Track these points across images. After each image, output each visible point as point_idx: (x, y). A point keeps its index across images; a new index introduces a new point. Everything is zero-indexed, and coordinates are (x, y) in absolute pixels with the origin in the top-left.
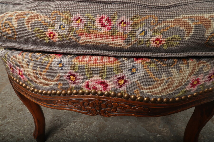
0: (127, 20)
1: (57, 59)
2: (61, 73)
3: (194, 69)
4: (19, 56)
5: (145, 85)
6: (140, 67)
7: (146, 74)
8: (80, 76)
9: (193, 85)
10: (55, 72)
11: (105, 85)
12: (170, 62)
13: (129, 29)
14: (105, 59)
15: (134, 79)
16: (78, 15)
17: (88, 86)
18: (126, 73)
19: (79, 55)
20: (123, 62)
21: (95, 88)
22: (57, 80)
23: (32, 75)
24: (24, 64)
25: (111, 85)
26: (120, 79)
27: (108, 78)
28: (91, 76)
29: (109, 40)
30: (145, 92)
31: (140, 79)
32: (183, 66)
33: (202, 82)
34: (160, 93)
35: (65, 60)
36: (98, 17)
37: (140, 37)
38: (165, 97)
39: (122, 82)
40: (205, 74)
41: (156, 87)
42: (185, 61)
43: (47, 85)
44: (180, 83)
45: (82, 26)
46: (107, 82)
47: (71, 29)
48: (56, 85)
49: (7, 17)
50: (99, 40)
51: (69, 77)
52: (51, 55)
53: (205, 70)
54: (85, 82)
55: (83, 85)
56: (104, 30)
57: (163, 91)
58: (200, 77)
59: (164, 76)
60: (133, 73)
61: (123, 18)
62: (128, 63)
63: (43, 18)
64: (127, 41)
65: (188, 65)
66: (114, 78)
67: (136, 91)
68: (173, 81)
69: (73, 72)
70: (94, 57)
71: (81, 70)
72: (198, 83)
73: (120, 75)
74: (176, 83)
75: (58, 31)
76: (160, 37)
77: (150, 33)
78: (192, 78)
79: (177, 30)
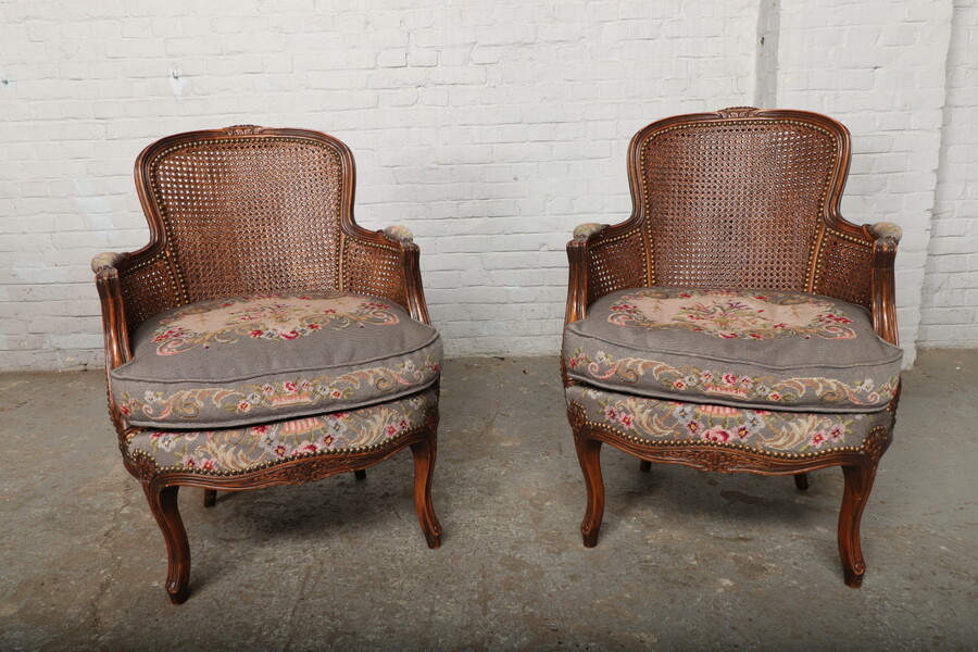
0: (749, 379)
1: (679, 407)
2: (681, 421)
3: (813, 425)
4: (630, 402)
5: (767, 437)
6: (760, 420)
7: (767, 426)
8: (701, 425)
9: (816, 441)
10: (675, 420)
11: (726, 435)
12: (789, 415)
13: (750, 386)
14: (728, 410)
15: (756, 430)
16: (707, 372)
17: (707, 436)
18: (747, 425)
20: (744, 414)
21: (715, 439)
22: (675, 429)
23: (644, 423)
24: (636, 410)
25: (732, 436)
26: (741, 430)
27: (729, 429)
28: (713, 425)
29: (733, 393)
30: (767, 444)
31: (761, 431)
32: (802, 421)
33: (826, 438)
35: (688, 408)
36: (725, 375)
37: (759, 393)
39: (743, 433)
40: (827, 430)
41: (777, 440)
42: (805, 415)
43: (661, 434)
44: (802, 438)
45: (710, 380)
46: (729, 432)
47: (700, 382)
48: (671, 435)
49: (631, 363)
50: (724, 392)
51: (690, 425)
52: (670, 403)
53: (826, 426)
54: (706, 432)
55: (703, 435)
56: (729, 385)
57: (784, 444)
58: (822, 432)
59: (784, 429)
60: (754, 425)
61: (746, 377)
62: (749, 415)
63: (671, 370)
64: (749, 395)
65: (807, 421)
66: (736, 429)
67: (758, 443)
68: (793, 435)
69: (695, 421)
70: (716, 408)
71: (704, 420)
72: (821, 439)
73: (741, 426)
74: (797, 437)
75: (687, 382)
76: (777, 393)
77: (768, 390)
78: (813, 433)
79: (791, 390)
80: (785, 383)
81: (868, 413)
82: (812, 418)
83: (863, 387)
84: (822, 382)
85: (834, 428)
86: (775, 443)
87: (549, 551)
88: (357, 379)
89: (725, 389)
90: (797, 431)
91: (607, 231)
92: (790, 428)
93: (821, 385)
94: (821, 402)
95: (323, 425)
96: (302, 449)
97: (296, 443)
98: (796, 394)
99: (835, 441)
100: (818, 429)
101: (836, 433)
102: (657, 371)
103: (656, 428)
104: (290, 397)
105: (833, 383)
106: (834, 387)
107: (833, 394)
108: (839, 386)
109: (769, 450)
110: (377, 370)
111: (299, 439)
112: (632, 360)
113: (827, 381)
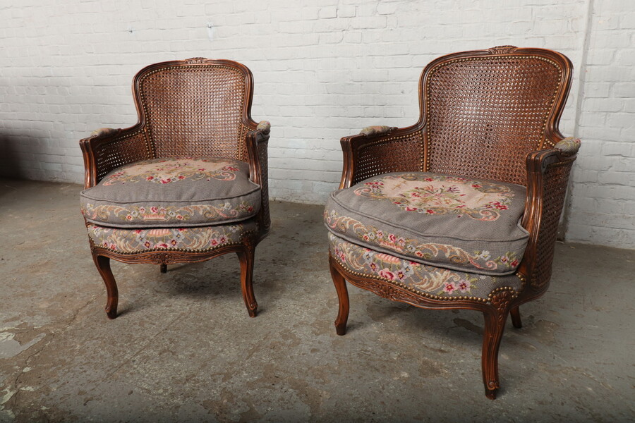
0: (403, 239)
1: (367, 252)
2: (367, 262)
3: (445, 277)
4: (344, 245)
5: (416, 281)
7: (415, 274)
8: (378, 267)
9: (449, 289)
10: (364, 261)
11: (391, 275)
12: (431, 268)
13: (404, 244)
14: (394, 258)
15: (408, 275)
16: (380, 231)
17: (382, 274)
18: (403, 270)
19: (380, 252)
20: (403, 262)
21: (386, 277)
22: (365, 266)
23: (350, 260)
24: (347, 251)
25: (395, 277)
26: (400, 273)
27: (393, 271)
28: (384, 267)
29: (394, 248)
30: (416, 286)
31: (412, 276)
32: (439, 273)
33: (456, 288)
34: (424, 289)
35: (371, 254)
36: (390, 235)
37: (410, 250)
38: (428, 292)
39: (401, 275)
40: (456, 283)
41: (423, 284)
43: (358, 268)
44: (438, 285)
45: (381, 237)
46: (393, 273)
47: (376, 238)
48: (363, 270)
49: (344, 220)
50: (389, 246)
51: (372, 265)
52: (364, 249)
53: (455, 280)
54: (380, 271)
55: (379, 273)
56: (392, 242)
57: (428, 288)
58: (453, 283)
59: (426, 277)
60: (407, 271)
61: (401, 238)
62: (405, 264)
63: (363, 227)
64: (404, 250)
65: (442, 273)
66: (396, 272)
67: (411, 284)
68: (432, 283)
69: (374, 263)
70: (388, 256)
71: (379, 263)
72: (452, 288)
73: (400, 271)
74: (435, 284)
75: (370, 236)
76: (420, 252)
77: (414, 249)
78: (446, 283)
79: (429, 251)
80: (424, 245)
81: (492, 276)
82: (446, 272)
83: (481, 256)
84: (450, 248)
85: (461, 282)
86: (421, 286)
87: (313, 332)
88: (192, 210)
89: (389, 244)
90: (436, 281)
91: (395, 132)
92: (430, 278)
93: (449, 251)
94: (450, 262)
95: (170, 234)
96: (159, 245)
97: (155, 241)
98: (432, 254)
99: (463, 291)
100: (449, 281)
101: (463, 286)
102: (356, 227)
103: (355, 264)
104: (154, 215)
105: (457, 250)
106: (458, 253)
107: (458, 258)
108: (461, 253)
109: (419, 290)
110: (206, 206)
111: (158, 240)
112: (346, 218)
113: (453, 248)
